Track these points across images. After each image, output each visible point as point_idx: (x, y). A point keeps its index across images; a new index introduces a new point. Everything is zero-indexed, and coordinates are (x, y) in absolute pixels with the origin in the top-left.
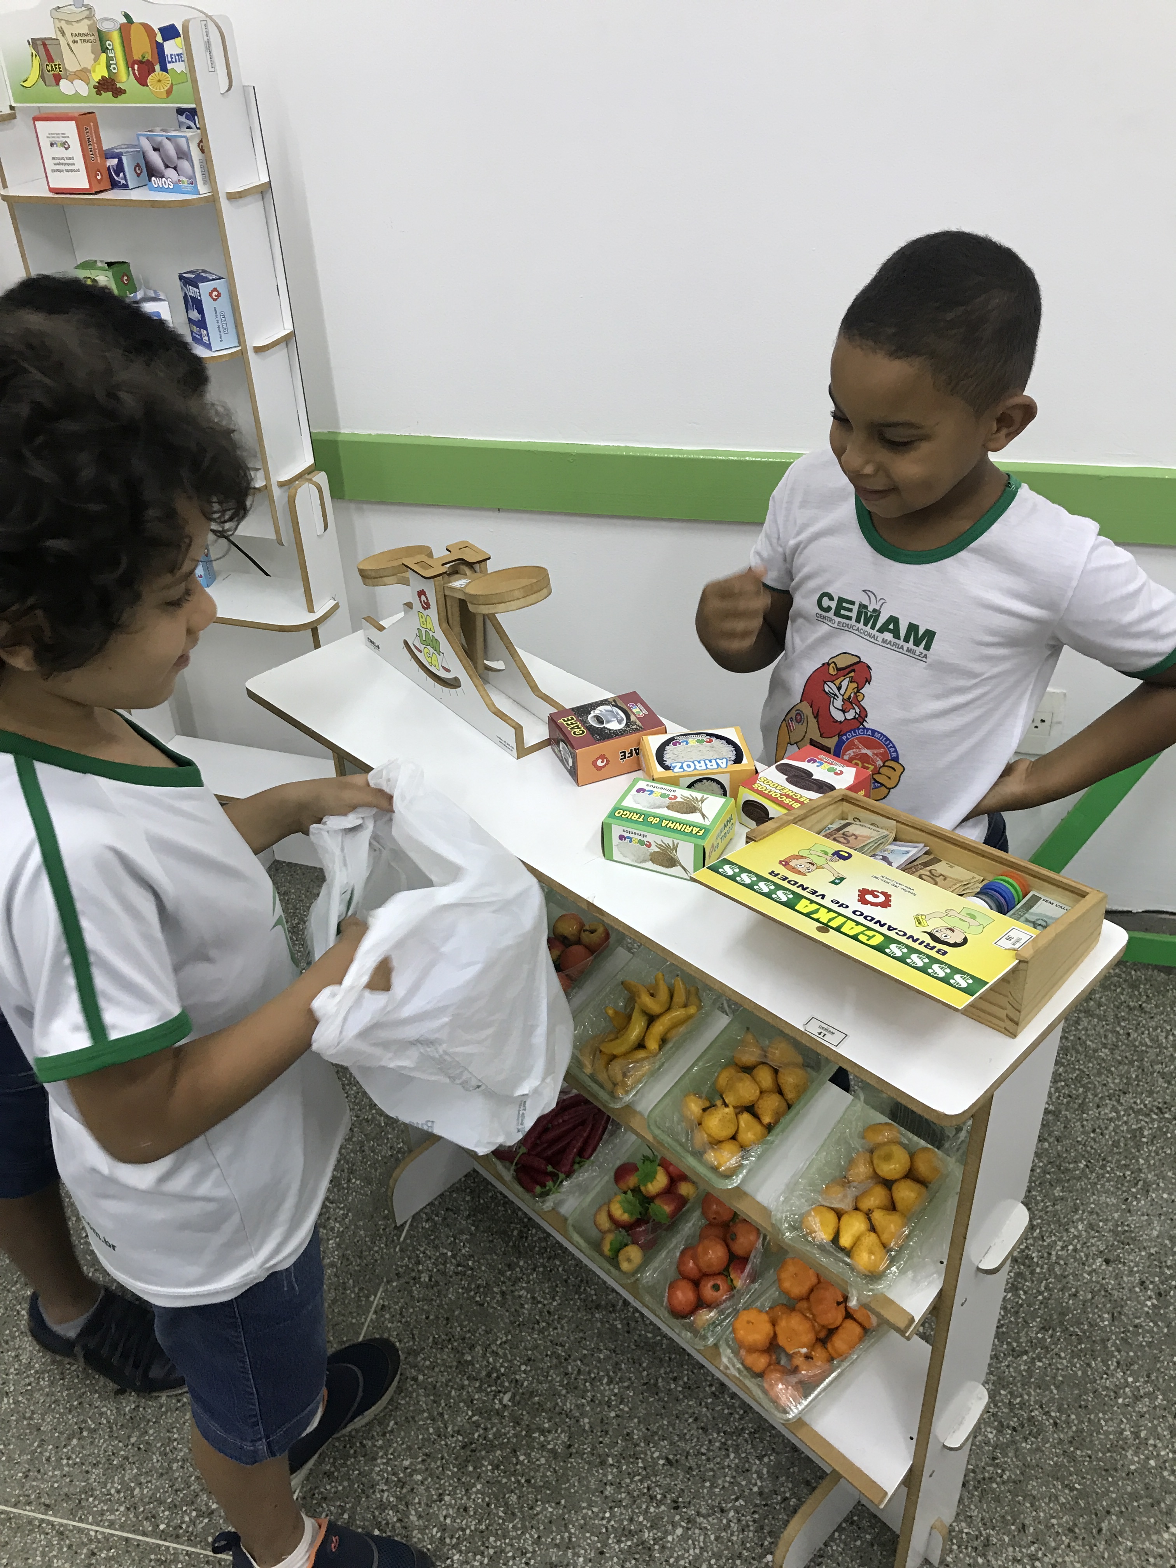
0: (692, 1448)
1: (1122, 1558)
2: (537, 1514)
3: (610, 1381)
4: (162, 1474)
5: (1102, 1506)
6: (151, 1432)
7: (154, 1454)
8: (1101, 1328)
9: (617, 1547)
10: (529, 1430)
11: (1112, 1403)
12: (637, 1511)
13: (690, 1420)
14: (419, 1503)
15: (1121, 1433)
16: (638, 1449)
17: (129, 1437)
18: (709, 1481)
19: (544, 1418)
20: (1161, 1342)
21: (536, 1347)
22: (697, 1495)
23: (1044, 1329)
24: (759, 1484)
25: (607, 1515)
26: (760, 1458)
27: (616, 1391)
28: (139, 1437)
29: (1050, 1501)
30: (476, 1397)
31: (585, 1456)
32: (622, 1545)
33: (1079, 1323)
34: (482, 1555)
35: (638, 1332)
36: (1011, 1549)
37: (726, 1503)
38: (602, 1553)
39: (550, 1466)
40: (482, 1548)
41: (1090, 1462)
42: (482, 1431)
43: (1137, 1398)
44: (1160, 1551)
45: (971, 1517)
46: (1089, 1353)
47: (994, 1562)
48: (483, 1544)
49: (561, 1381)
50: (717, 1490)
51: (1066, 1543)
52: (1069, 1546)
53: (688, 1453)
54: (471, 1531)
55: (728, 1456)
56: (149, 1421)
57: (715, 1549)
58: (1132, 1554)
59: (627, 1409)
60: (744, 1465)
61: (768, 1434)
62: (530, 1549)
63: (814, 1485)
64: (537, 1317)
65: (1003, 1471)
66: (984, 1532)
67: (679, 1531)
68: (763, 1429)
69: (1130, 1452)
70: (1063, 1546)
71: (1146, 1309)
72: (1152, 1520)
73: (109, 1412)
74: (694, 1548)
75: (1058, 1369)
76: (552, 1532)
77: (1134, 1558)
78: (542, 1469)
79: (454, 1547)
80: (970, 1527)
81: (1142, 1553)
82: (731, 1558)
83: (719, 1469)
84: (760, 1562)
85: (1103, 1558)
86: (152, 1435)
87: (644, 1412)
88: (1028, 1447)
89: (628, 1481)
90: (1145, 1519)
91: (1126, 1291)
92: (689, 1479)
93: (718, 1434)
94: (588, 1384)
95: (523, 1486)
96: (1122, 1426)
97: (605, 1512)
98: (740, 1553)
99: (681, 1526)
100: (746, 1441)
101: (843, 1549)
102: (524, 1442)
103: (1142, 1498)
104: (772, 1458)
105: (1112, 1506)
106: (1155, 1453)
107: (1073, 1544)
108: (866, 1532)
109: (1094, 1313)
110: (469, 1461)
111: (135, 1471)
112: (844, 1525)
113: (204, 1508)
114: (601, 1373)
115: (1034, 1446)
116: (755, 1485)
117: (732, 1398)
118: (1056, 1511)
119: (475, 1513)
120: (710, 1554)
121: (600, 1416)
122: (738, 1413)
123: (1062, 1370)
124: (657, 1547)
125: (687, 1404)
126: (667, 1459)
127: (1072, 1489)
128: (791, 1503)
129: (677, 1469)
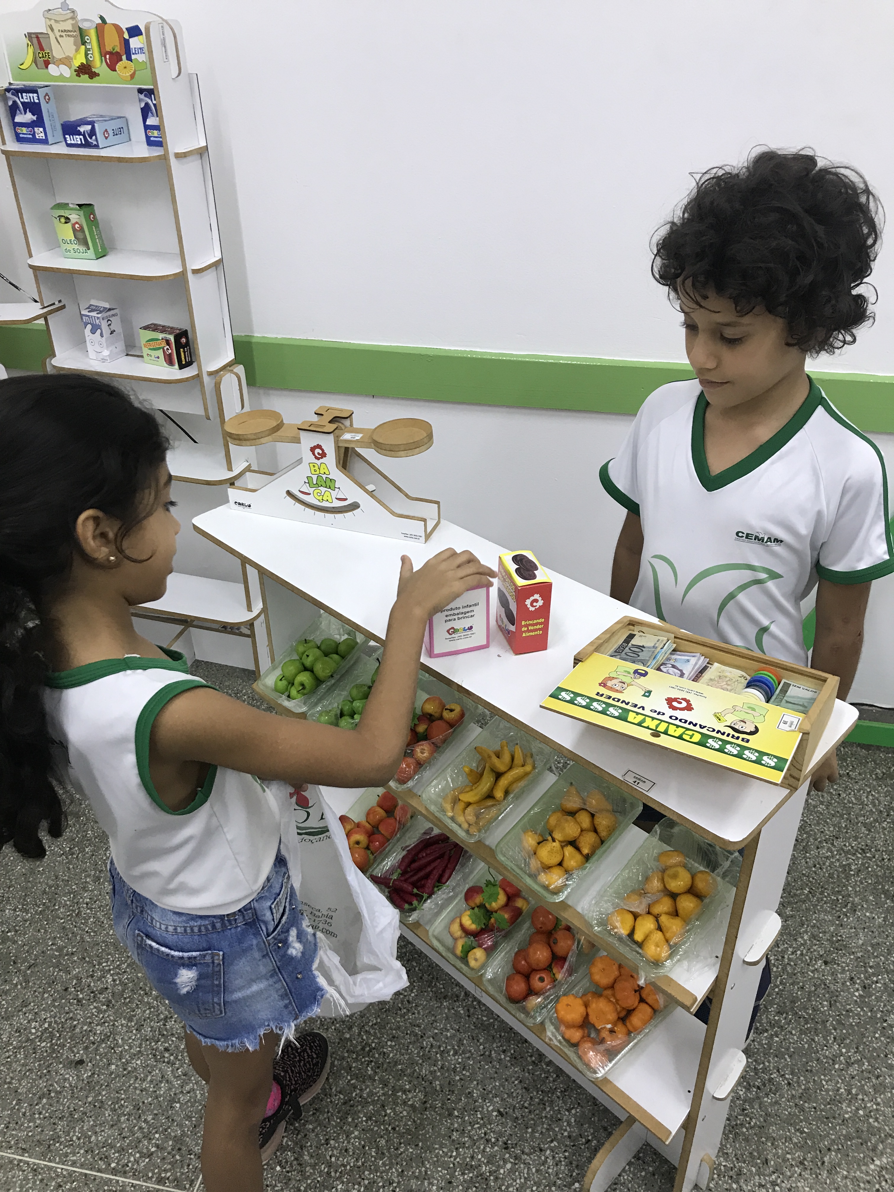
0: (518, 1103)
1: (840, 1183)
2: (401, 1154)
3: (456, 1053)
4: (112, 1126)
5: (824, 1145)
6: (104, 1093)
7: (107, 1110)
8: (822, 1013)
9: (461, 1178)
10: (394, 1090)
11: (830, 1068)
12: (476, 1150)
13: (516, 1082)
14: (311, 1146)
15: (838, 1090)
16: (476, 1104)
17: (87, 1097)
18: (531, 1127)
19: (406, 1081)
20: (866, 1023)
21: (399, 1028)
22: (521, 1139)
23: (779, 1013)
24: (568, 1129)
25: (454, 1154)
26: (569, 1110)
27: (460, 1060)
28: (95, 1096)
29: (786, 1141)
30: (354, 1066)
31: (437, 1110)
32: (466, 1177)
33: (805, 1009)
34: (359, 1184)
35: (476, 1016)
36: (757, 1177)
37: (543, 1144)
38: (450, 1182)
39: (410, 1117)
40: (360, 1180)
41: (816, 1112)
42: (358, 1091)
43: (849, 1064)
44: (868, 1178)
45: (727, 1154)
46: (813, 1030)
47: (745, 1187)
48: (360, 1177)
49: (418, 1053)
50: (537, 1135)
51: (798, 1173)
52: (800, 1175)
53: (515, 1107)
54: (351, 1167)
55: (545, 1109)
56: (102, 1085)
57: (536, 1179)
58: (848, 1180)
59: (468, 1074)
60: (557, 1115)
61: (575, 1092)
62: (396, 1180)
63: (610, 1130)
64: (400, 1005)
65: (751, 1119)
66: (737, 1165)
67: (509, 1166)
68: (571, 1089)
69: (845, 1104)
70: (796, 1175)
71: (855, 998)
72: (862, 1155)
73: (71, 1079)
74: (520, 1178)
75: (790, 1043)
76: (412, 1167)
77: (849, 1184)
78: (404, 1120)
79: (337, 1179)
80: (727, 1161)
81: (855, 1180)
82: (548, 1185)
83: (538, 1118)
84: (570, 1188)
85: (826, 1183)
86: (105, 1095)
87: (481, 1076)
88: (769, 1101)
89: (469, 1128)
90: (856, 1154)
91: (839, 985)
92: (516, 1127)
93: (537, 1093)
94: (438, 1055)
95: (390, 1133)
96: (838, 1085)
97: (453, 1152)
98: (555, 1182)
99: (510, 1162)
100: (558, 1097)
101: (632, 1179)
102: (390, 1099)
103: (853, 1138)
104: (578, 1110)
105: (832, 1144)
106: (863, 1105)
107: (803, 1173)
108: (649, 1166)
109: (817, 1001)
110: (348, 1114)
111: (92, 1123)
112: (633, 1160)
113: (145, 1151)
114: (449, 1047)
115: (773, 1100)
116: (565, 1130)
117: (547, 1065)
118: (791, 1149)
119: (354, 1153)
120: (532, 1182)
121: (448, 1080)
122: (552, 1077)
123: (794, 1043)
124: (492, 1178)
125: (514, 1070)
126: (499, 1111)
127: (802, 1132)
128: (593, 1144)
129: (506, 1119)
